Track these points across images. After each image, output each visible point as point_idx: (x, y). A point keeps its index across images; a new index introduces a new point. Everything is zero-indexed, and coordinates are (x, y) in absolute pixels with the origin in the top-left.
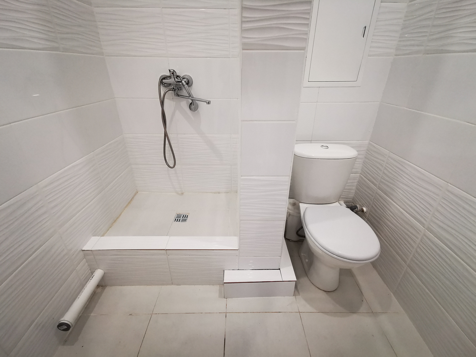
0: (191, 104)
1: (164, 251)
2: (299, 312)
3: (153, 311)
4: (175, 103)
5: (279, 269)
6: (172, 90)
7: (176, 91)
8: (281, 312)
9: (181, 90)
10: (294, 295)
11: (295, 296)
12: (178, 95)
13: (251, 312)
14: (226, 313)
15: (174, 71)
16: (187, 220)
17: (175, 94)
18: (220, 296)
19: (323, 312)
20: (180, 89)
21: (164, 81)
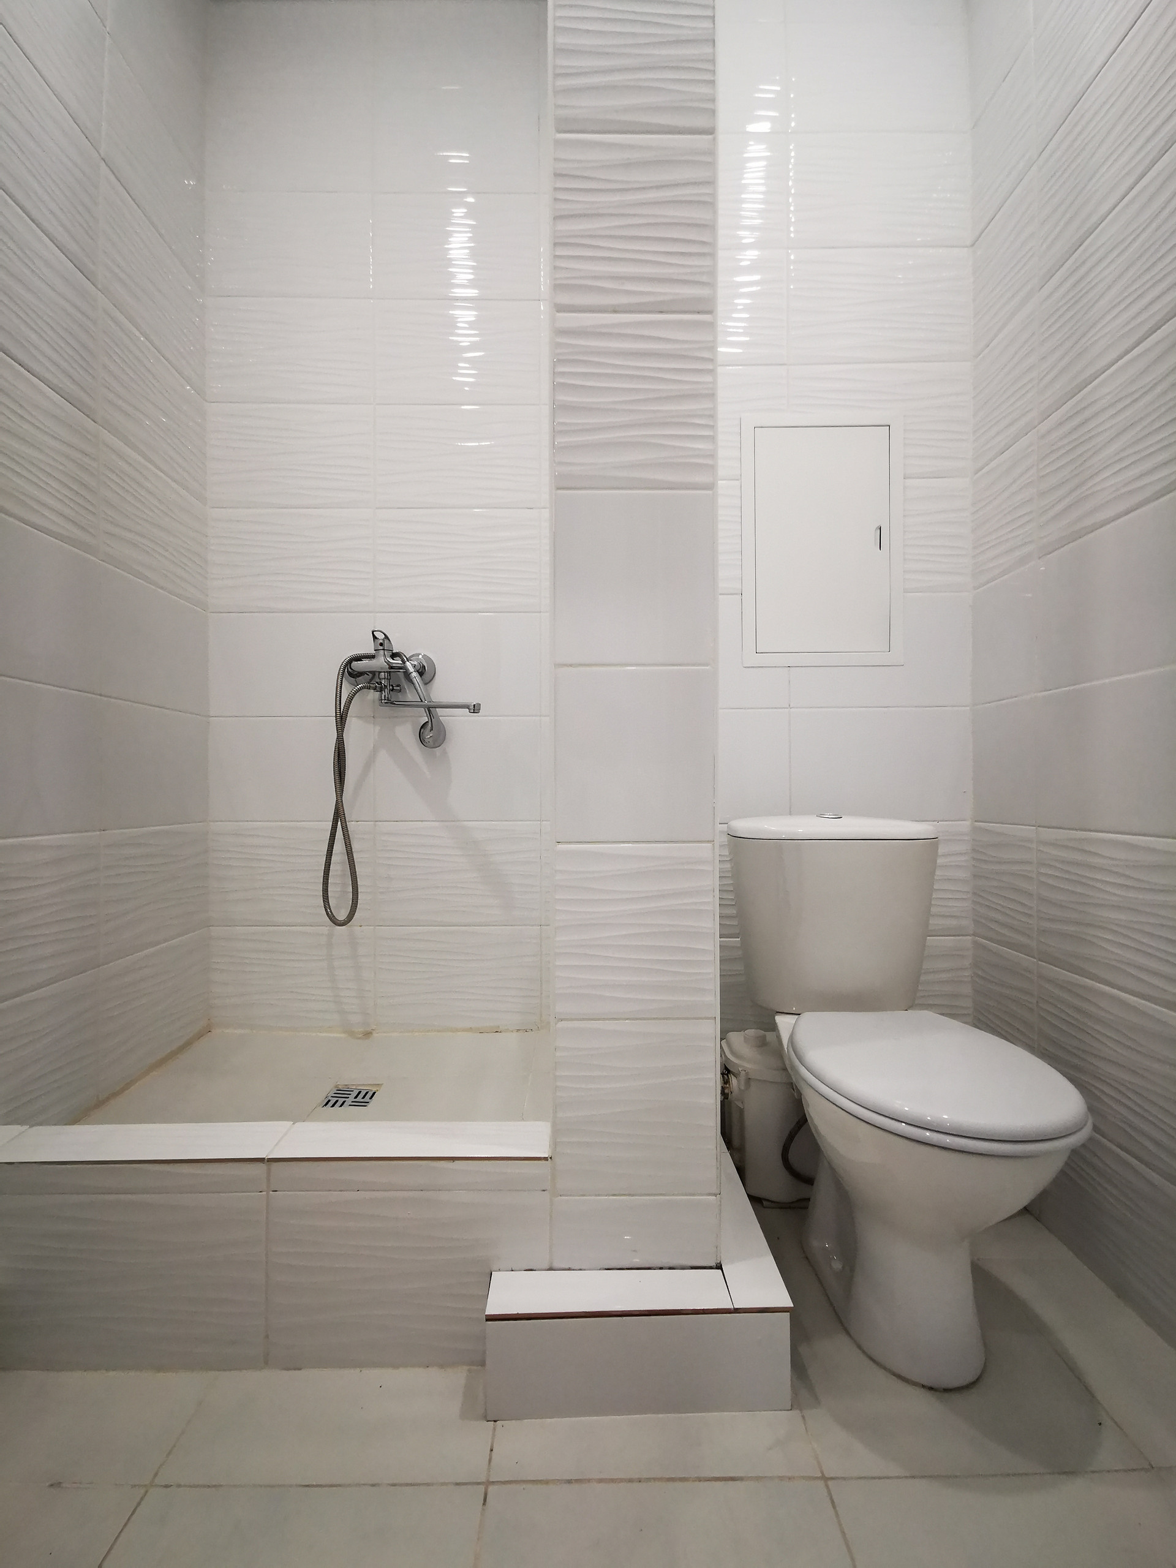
0: (424, 726)
1: (260, 1170)
2: (825, 1479)
3: (156, 1475)
4: (378, 728)
5: (719, 1267)
6: (375, 689)
7: (386, 690)
8: (740, 1479)
9: (400, 691)
10: (796, 1404)
11: (801, 1410)
12: (390, 702)
13: (600, 1481)
14: (489, 1483)
15: (386, 637)
16: (369, 1105)
17: (383, 698)
18: (467, 1413)
19: (930, 1477)
20: (398, 688)
21: (354, 664)
